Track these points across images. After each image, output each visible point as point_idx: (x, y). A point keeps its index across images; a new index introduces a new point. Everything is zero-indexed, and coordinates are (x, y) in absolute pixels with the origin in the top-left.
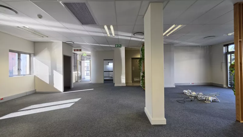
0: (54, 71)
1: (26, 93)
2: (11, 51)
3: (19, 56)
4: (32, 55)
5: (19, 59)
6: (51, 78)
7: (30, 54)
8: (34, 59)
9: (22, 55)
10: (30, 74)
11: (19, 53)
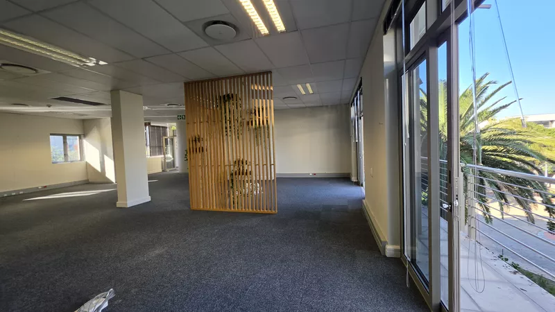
0: (105, 156)
1: (75, 182)
2: (51, 134)
3: (65, 139)
4: (82, 136)
5: (65, 142)
6: (102, 163)
7: (80, 136)
8: (85, 141)
9: (68, 137)
10: (81, 160)
11: (65, 136)
